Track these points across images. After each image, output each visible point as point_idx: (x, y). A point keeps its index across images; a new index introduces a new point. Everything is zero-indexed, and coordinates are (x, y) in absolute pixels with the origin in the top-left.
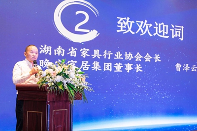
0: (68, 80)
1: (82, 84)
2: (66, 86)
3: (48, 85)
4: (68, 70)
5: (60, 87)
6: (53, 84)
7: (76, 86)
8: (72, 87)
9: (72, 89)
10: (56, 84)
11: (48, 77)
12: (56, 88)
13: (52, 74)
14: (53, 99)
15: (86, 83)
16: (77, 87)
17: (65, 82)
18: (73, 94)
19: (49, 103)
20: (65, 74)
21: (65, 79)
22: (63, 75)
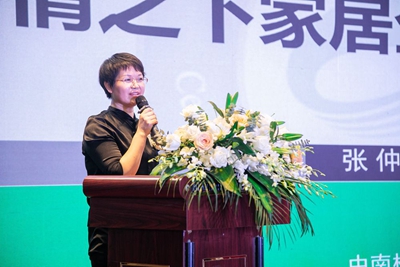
0: (251, 162)
1: (295, 174)
2: (244, 179)
3: (186, 180)
4: (249, 129)
5: (228, 185)
6: (203, 174)
7: (276, 179)
8: (264, 183)
9: (265, 189)
10: (214, 175)
11: (186, 152)
12: (213, 186)
13: (199, 143)
14: (204, 224)
15: (308, 170)
16: (280, 185)
17: (241, 168)
18: (268, 208)
19: (191, 237)
20: (240, 141)
21: (240, 156)
22: (236, 144)
